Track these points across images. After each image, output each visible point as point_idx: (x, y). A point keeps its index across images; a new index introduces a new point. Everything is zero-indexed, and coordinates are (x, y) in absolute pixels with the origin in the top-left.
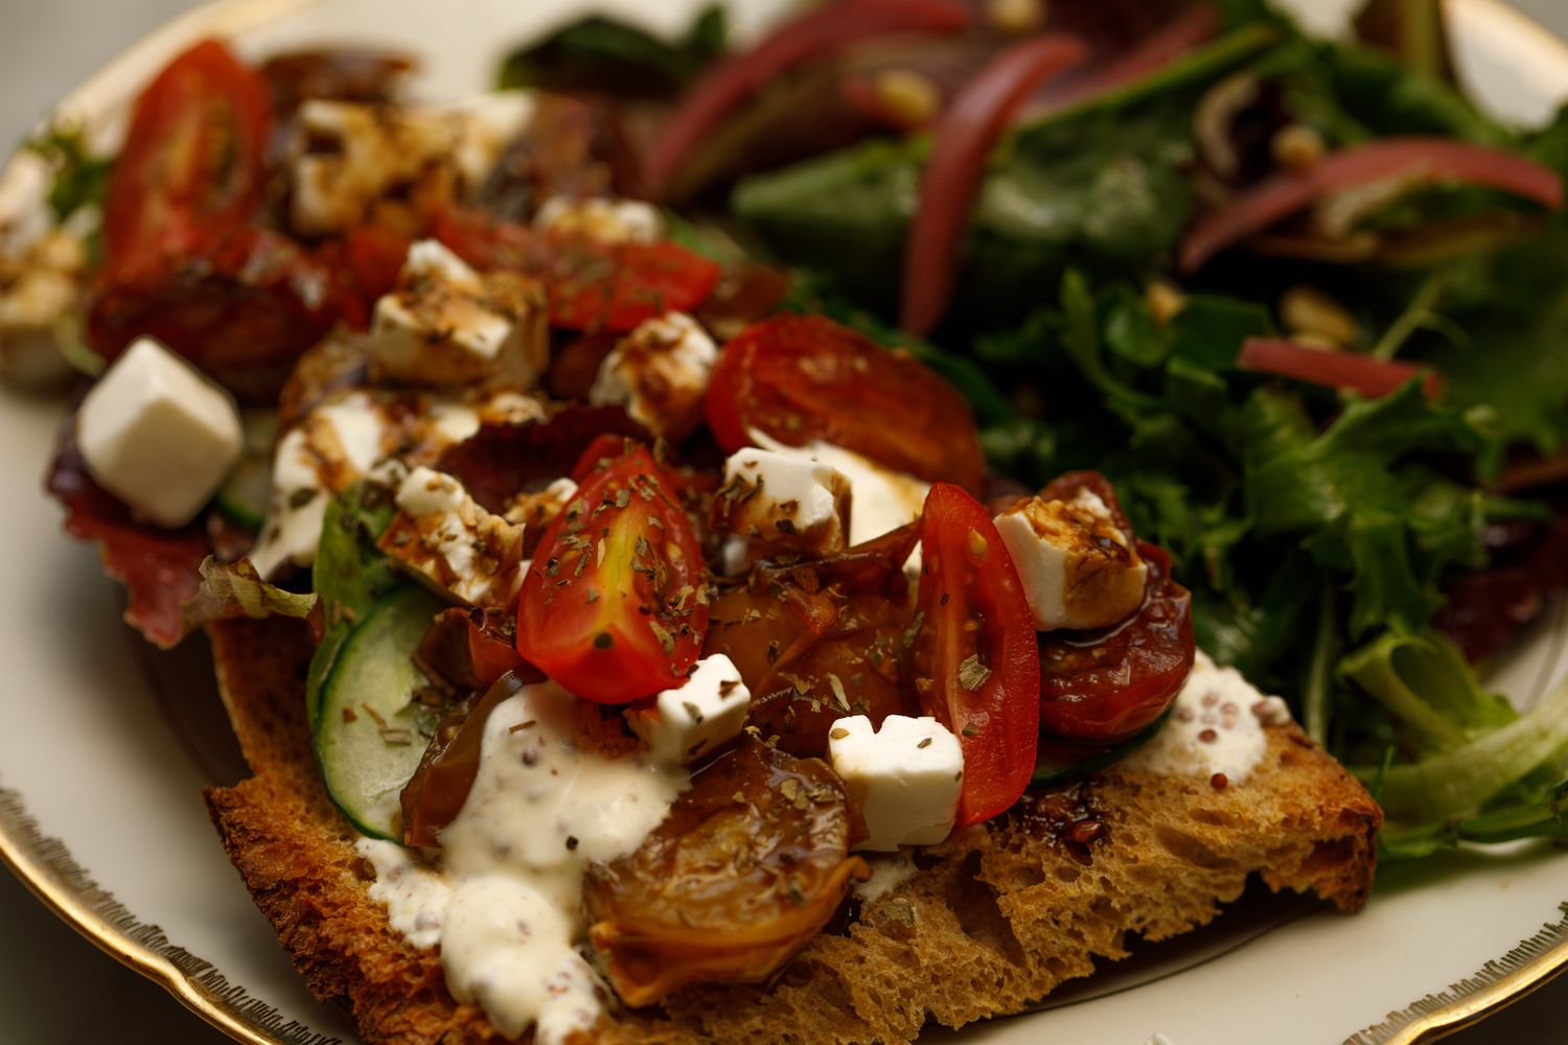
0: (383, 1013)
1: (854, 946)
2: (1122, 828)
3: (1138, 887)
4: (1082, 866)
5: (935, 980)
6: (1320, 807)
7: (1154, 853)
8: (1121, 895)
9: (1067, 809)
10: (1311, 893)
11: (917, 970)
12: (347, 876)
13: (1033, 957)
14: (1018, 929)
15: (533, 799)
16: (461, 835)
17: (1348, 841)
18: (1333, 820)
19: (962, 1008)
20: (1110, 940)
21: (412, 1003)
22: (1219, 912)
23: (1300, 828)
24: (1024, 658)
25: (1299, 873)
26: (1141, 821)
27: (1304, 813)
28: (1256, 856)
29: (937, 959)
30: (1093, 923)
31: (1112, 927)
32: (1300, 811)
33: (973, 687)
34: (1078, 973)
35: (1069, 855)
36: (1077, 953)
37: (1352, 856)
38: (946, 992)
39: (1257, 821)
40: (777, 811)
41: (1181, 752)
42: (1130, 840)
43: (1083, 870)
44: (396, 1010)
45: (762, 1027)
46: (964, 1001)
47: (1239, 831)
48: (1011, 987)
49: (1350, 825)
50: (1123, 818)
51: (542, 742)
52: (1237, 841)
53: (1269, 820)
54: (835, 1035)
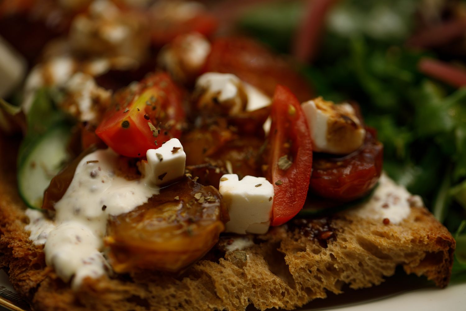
0: (19, 272)
1: (219, 267)
2: (342, 235)
3: (346, 260)
4: (323, 248)
5: (254, 286)
6: (428, 235)
7: (353, 246)
8: (338, 263)
9: (320, 226)
10: (424, 277)
11: (246, 281)
12: (18, 222)
13: (299, 285)
14: (292, 270)
15: (93, 191)
16: (63, 206)
17: (441, 253)
18: (433, 241)
19: (265, 301)
20: (334, 283)
21: (31, 269)
22: (383, 280)
23: (419, 244)
24: (306, 158)
25: (419, 266)
26: (351, 233)
27: (421, 237)
28: (399, 256)
29: (255, 277)
30: (327, 275)
31: (335, 278)
32: (419, 236)
33: (283, 168)
34: (319, 296)
35: (318, 244)
36: (319, 287)
37: (442, 262)
38: (258, 293)
39: (400, 238)
40: (191, 203)
41: (373, 211)
42: (345, 240)
43: (323, 250)
44: (25, 271)
45: (175, 293)
46: (266, 298)
47: (392, 241)
48: (288, 297)
49: (441, 246)
50: (343, 232)
51: (100, 169)
52: (390, 245)
53: (405, 238)
54: (207, 303)
